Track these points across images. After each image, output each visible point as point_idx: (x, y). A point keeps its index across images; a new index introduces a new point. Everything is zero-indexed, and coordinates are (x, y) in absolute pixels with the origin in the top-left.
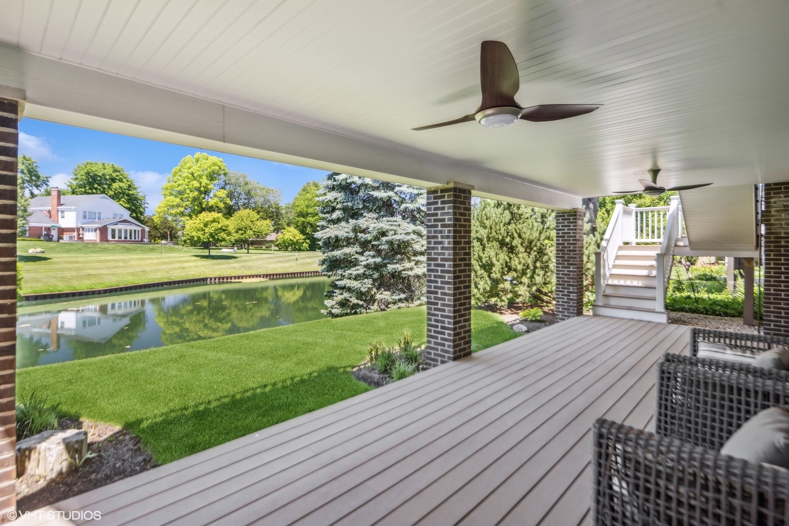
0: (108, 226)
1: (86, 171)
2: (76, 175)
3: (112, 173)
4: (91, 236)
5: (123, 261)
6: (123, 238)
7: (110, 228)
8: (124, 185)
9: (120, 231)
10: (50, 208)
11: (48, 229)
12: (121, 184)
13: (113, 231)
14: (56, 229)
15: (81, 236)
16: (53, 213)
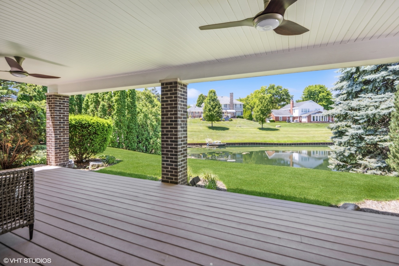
0: (311, 115)
1: (307, 90)
2: (304, 93)
3: (319, 89)
4: (304, 120)
5: (307, 131)
6: (318, 120)
7: (312, 116)
8: (325, 94)
9: (317, 117)
10: (290, 109)
11: (289, 117)
12: (323, 94)
13: (314, 117)
14: (292, 117)
15: (300, 120)
16: (291, 110)
